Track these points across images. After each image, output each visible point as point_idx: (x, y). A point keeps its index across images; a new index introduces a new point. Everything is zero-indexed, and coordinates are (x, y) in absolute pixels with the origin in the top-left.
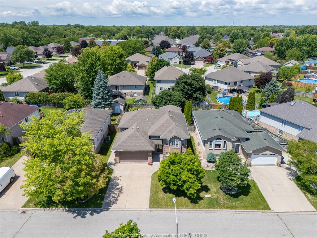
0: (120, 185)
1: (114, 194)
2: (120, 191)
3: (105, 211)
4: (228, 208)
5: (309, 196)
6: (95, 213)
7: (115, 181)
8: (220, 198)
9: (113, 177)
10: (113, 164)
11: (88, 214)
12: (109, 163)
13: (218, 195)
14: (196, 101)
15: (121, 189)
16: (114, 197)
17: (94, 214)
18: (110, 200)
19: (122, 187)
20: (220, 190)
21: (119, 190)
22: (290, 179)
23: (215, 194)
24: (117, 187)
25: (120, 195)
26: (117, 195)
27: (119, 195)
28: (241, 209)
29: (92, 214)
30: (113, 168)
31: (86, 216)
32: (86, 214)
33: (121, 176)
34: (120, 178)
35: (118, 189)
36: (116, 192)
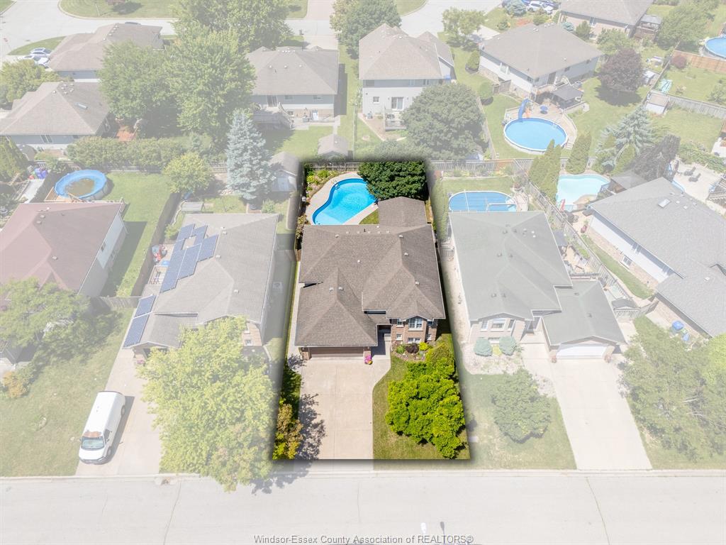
0: (318, 416)
1: (311, 438)
2: (320, 432)
3: (301, 476)
4: (505, 467)
5: (647, 435)
6: (286, 482)
7: (307, 406)
8: (495, 445)
9: (304, 397)
10: (297, 363)
11: (274, 485)
12: (290, 359)
13: (491, 437)
14: (457, 153)
15: (322, 427)
16: (311, 445)
17: (284, 483)
18: (306, 453)
19: (322, 422)
20: (495, 426)
21: (317, 429)
22: (622, 394)
23: (485, 436)
24: (313, 422)
25: (321, 440)
26: (317, 440)
27: (319, 441)
28: (527, 468)
29: (280, 485)
30: (300, 373)
31: (270, 488)
32: (271, 484)
33: (317, 395)
34: (316, 399)
35: (316, 426)
36: (313, 435)
